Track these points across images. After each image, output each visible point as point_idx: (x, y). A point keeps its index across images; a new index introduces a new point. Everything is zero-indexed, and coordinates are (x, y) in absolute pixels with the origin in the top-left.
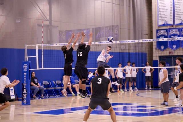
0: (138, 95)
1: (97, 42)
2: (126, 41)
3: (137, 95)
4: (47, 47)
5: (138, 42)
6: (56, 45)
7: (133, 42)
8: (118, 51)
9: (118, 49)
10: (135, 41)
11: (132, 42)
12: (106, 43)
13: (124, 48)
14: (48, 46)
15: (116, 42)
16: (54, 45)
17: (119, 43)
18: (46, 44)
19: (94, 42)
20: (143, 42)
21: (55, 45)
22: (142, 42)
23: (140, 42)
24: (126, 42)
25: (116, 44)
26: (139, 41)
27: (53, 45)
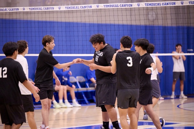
0: (180, 106)
1: (102, 5)
2: (157, 2)
3: (178, 106)
4: (6, 13)
5: (181, 5)
6: (24, 9)
7: (171, 5)
8: (143, 23)
9: (142, 17)
10: (174, 3)
11: (169, 5)
12: (119, 7)
13: (154, 16)
14: (8, 11)
15: (139, 5)
16: (19, 11)
17: (144, 6)
18: (4, 8)
19: (96, 5)
20: (191, 4)
21: (21, 9)
22: (188, 4)
23: (184, 5)
24: (158, 5)
25: (139, 9)
26: (182, 3)
27: (18, 9)
